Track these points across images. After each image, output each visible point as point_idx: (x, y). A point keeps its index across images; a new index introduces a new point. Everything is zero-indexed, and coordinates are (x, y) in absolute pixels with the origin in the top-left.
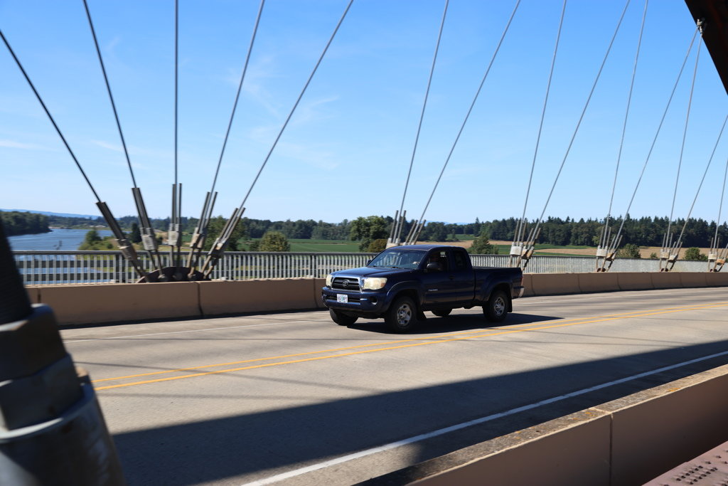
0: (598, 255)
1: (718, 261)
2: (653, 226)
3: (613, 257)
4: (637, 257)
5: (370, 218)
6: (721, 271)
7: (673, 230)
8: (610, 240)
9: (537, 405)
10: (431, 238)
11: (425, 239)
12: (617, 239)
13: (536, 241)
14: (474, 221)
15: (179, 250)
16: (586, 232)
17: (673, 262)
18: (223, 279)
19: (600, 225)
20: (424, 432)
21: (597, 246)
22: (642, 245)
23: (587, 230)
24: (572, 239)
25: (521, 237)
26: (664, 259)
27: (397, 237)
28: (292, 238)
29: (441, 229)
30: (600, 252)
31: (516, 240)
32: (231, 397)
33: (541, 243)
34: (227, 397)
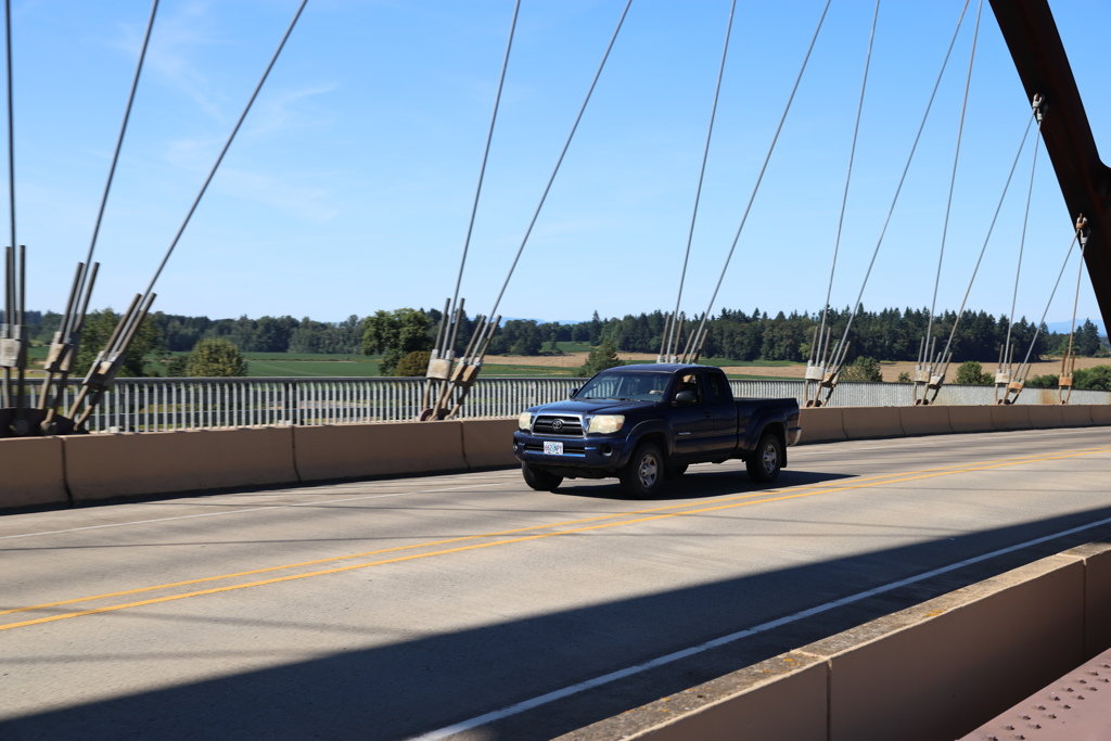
0: (809, 376)
1: (1012, 385)
2: (902, 324)
3: (834, 381)
4: (876, 379)
5: (399, 313)
6: (1016, 403)
7: (937, 332)
8: (830, 350)
9: (702, 648)
10: (513, 348)
11: (502, 350)
12: (841, 347)
13: (699, 353)
14: (589, 318)
15: (22, 375)
16: (788, 337)
17: (937, 387)
18: (114, 430)
19: (812, 323)
20: (498, 707)
21: (806, 361)
22: (884, 359)
23: (790, 333)
24: (764, 348)
25: (673, 346)
26: (921, 383)
27: (448, 348)
28: (250, 350)
29: (532, 334)
30: (811, 371)
31: (665, 352)
32: (128, 657)
33: (709, 357)
34: (118, 657)
